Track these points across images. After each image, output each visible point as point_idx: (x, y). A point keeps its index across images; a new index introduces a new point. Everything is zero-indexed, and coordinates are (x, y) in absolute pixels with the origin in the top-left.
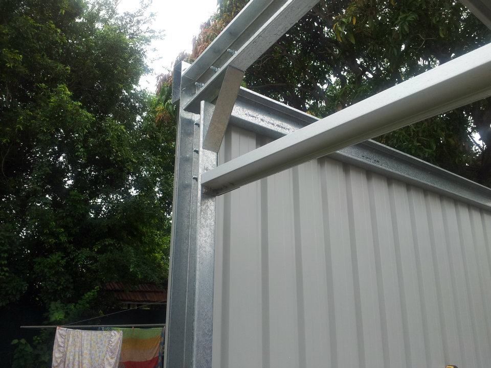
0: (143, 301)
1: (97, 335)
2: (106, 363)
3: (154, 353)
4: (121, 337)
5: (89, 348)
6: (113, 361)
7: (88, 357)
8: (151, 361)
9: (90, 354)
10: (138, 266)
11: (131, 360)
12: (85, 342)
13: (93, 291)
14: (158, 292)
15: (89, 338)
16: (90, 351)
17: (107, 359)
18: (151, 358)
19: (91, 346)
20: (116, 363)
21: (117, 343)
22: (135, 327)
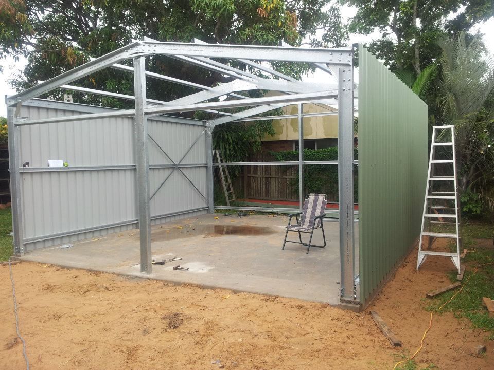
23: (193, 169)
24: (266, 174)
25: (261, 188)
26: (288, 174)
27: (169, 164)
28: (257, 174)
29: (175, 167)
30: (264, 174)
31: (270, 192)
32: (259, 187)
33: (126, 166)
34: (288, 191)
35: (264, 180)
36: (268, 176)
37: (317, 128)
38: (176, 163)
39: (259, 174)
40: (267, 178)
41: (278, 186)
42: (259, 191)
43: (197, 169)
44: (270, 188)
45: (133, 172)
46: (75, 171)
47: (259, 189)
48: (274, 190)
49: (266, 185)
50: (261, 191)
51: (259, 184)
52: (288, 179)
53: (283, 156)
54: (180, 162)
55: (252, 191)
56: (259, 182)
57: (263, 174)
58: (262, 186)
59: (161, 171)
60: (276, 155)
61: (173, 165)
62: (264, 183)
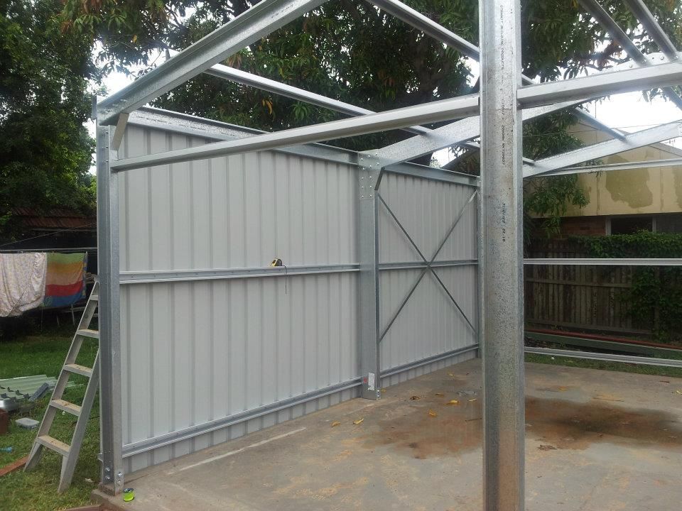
0: (56, 228)
1: (20, 258)
2: (33, 282)
3: (78, 277)
4: (46, 258)
5: (13, 270)
6: (40, 280)
7: (13, 277)
8: (76, 284)
9: (15, 275)
10: (53, 191)
11: (54, 283)
12: (8, 264)
13: (5, 216)
14: (74, 218)
15: (12, 261)
16: (15, 272)
17: (34, 279)
18: (74, 283)
19: (15, 268)
20: (43, 281)
21: (43, 264)
22: (56, 251)
23: (454, 271)
24: (564, 278)
25: (553, 303)
26: (613, 279)
27: (416, 261)
28: (546, 277)
29: (426, 268)
30: (561, 279)
31: (573, 312)
32: (551, 301)
33: (342, 267)
34: (612, 312)
35: (561, 288)
36: (569, 283)
37: (662, 192)
38: (428, 260)
39: (551, 277)
40: (567, 287)
41: (592, 301)
42: (551, 311)
43: (461, 270)
44: (573, 305)
45: (353, 278)
46: (245, 279)
47: (551, 305)
48: (583, 310)
49: (565, 299)
50: (554, 309)
51: (551, 298)
52: (612, 290)
53: (604, 246)
54: (434, 258)
55: (536, 309)
56: (551, 292)
57: (558, 279)
58: (556, 301)
59: (403, 275)
60: (589, 245)
61: (422, 264)
62: (561, 295)
